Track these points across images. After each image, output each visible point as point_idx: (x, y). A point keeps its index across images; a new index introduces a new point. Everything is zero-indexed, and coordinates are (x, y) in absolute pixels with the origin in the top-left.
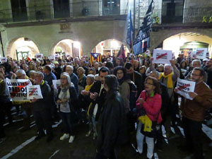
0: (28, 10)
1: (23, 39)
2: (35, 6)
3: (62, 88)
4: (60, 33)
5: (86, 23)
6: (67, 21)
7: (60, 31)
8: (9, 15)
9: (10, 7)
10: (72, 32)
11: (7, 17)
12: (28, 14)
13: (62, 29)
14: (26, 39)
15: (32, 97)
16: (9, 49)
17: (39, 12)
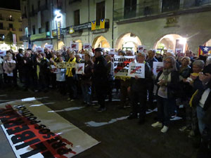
0: (138, 7)
1: (129, 34)
2: (145, 2)
3: (164, 71)
4: (165, 27)
5: (198, 15)
6: (175, 14)
7: (166, 25)
8: (121, 13)
9: (123, 6)
10: (179, 26)
11: (119, 15)
12: (137, 11)
13: (168, 23)
14: (132, 35)
15: (133, 75)
16: (117, 44)
17: (148, 7)
